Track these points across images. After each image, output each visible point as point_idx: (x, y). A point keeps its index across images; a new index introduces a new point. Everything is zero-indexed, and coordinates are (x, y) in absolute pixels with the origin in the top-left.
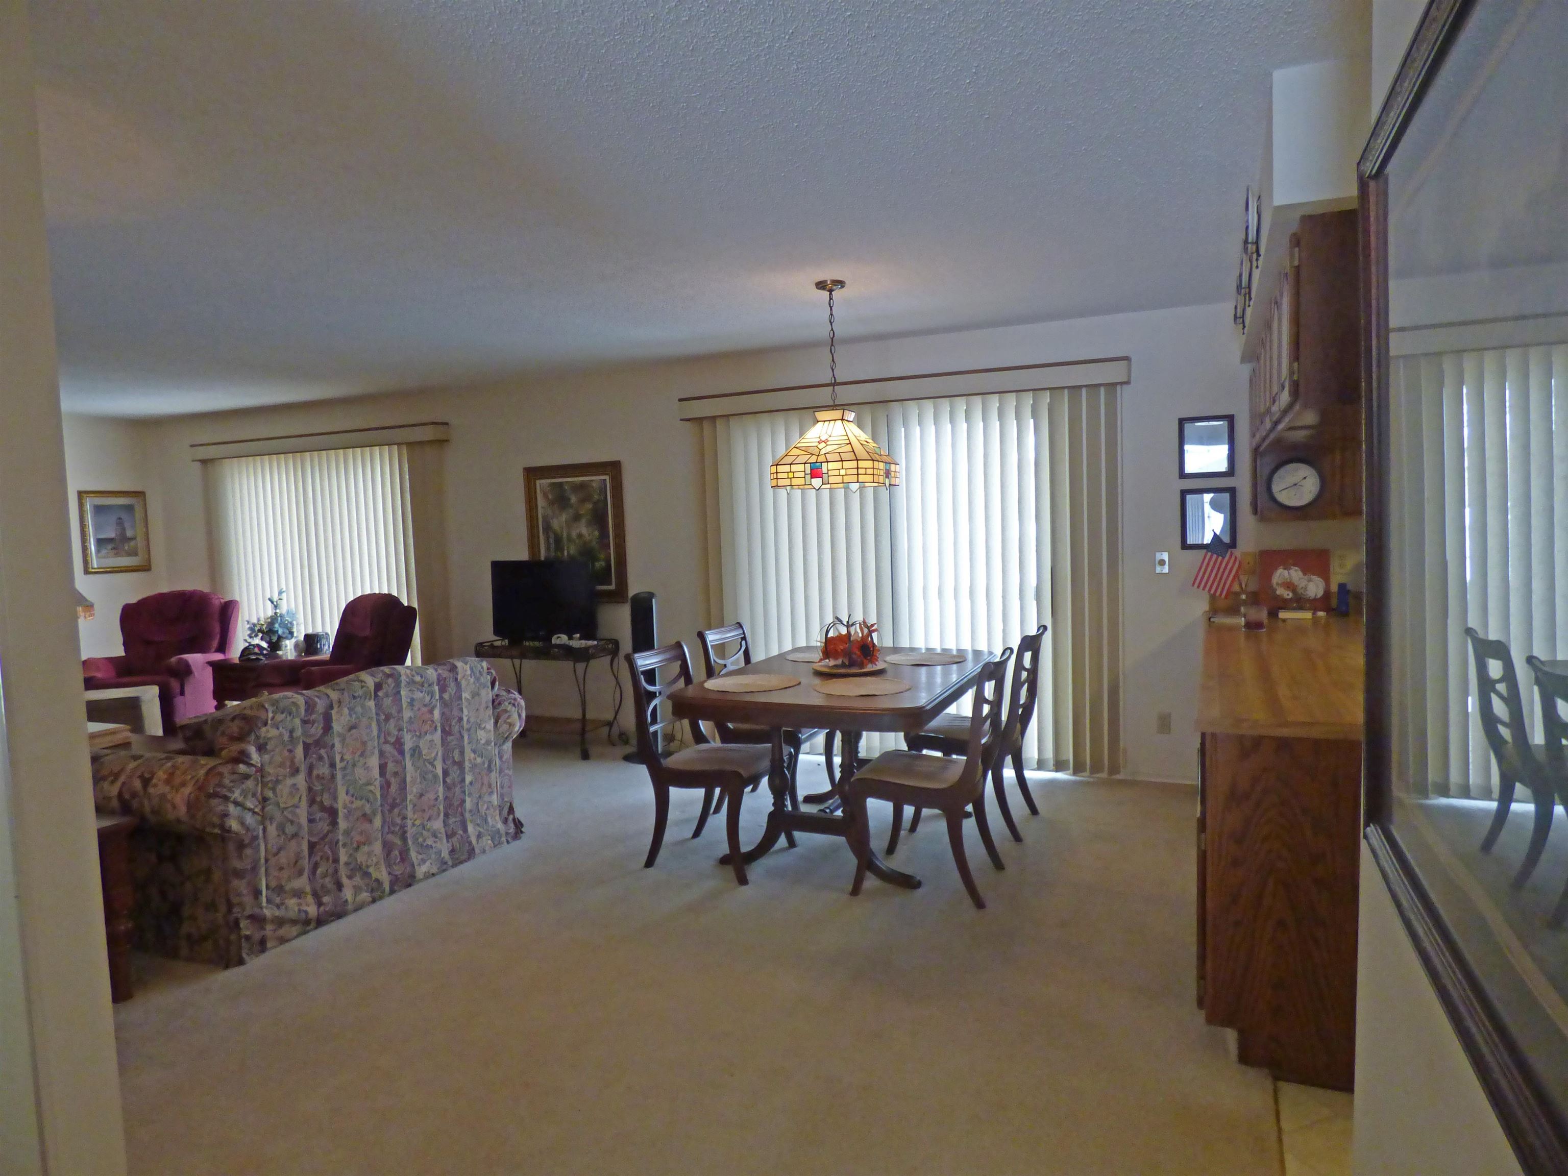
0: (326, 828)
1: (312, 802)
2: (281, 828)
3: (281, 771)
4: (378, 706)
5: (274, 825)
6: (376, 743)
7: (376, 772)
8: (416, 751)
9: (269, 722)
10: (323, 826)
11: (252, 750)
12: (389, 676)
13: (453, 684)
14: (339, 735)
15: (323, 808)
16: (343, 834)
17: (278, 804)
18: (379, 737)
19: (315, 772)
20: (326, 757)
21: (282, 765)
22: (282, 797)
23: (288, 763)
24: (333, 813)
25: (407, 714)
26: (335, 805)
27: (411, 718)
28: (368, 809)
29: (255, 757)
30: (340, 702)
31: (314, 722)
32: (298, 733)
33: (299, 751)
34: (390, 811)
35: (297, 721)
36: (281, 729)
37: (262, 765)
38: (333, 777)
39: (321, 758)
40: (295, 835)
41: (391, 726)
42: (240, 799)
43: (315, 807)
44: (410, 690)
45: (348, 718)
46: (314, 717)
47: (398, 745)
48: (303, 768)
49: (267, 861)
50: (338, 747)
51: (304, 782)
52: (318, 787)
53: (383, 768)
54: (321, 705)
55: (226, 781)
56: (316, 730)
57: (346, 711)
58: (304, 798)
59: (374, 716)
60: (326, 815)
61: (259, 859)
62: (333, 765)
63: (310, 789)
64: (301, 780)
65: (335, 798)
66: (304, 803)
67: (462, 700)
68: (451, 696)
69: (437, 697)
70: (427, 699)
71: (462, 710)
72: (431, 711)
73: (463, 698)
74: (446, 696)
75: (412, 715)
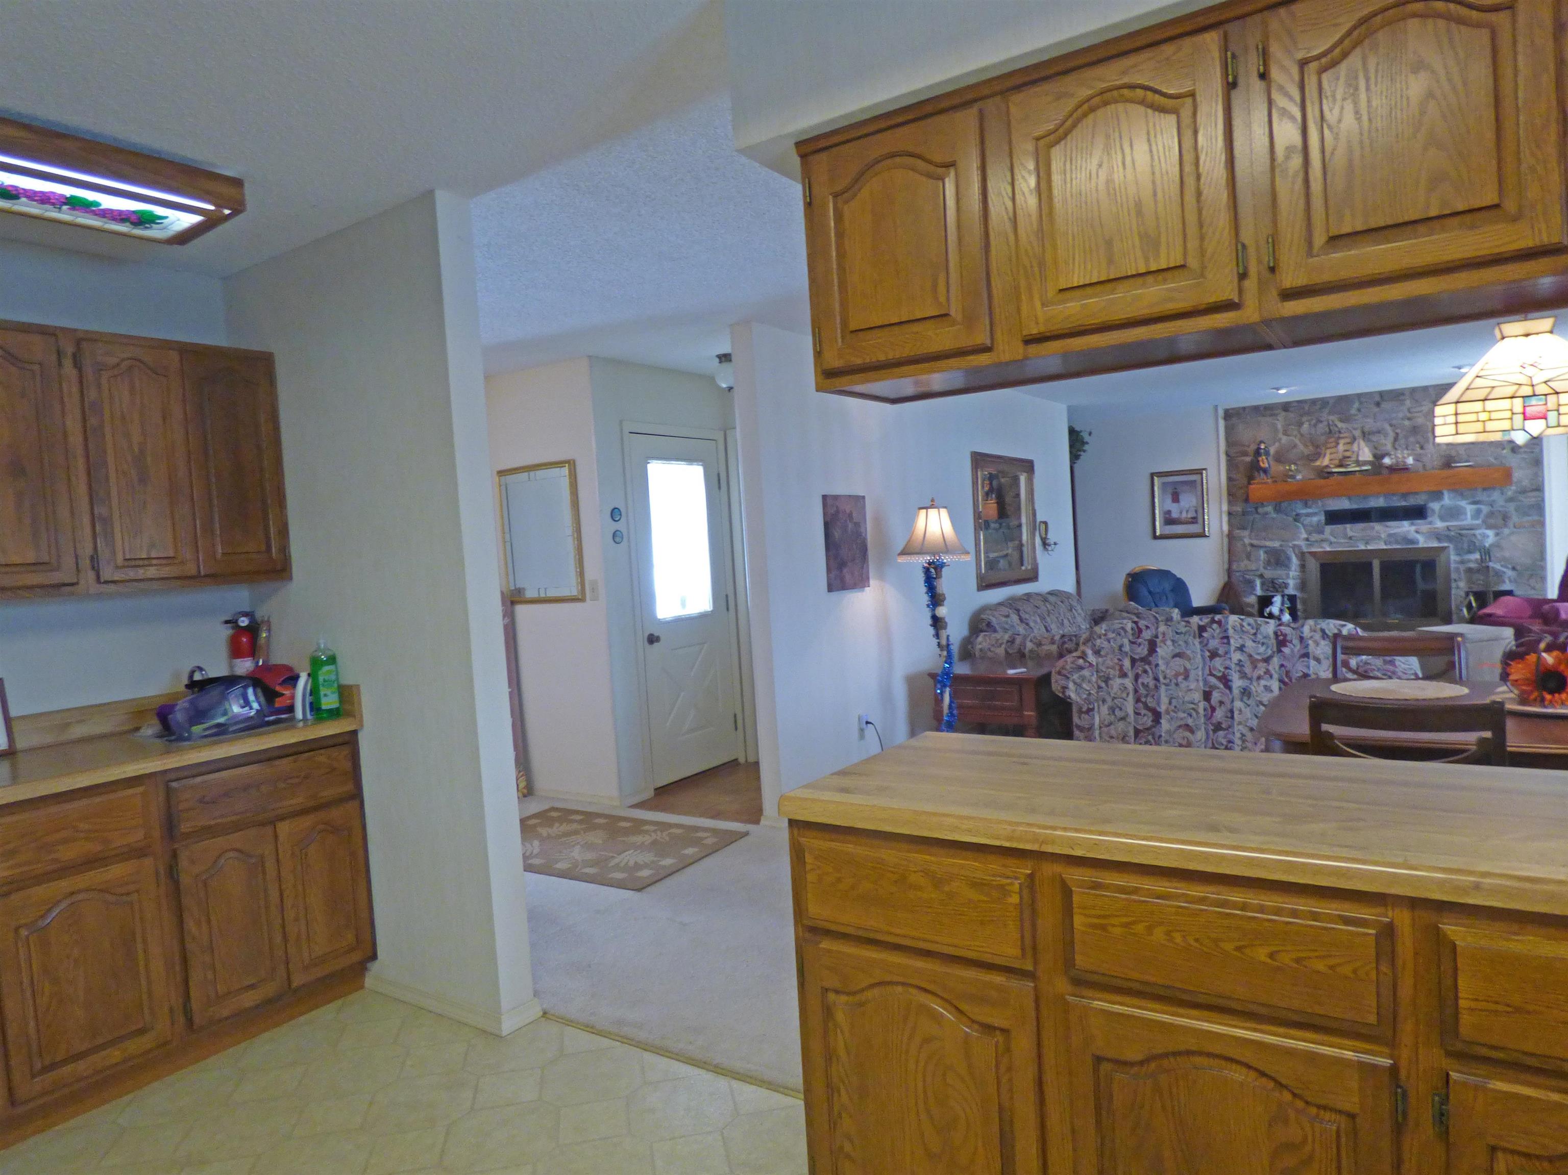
0: (1149, 723)
1: (1138, 700)
2: (1112, 710)
3: (1112, 672)
4: (1204, 645)
5: (1106, 706)
6: (1200, 673)
7: (1197, 696)
8: (1246, 693)
9: (1103, 637)
10: (1148, 720)
11: (1089, 652)
12: (1219, 623)
13: (1296, 642)
14: (1163, 658)
15: (1147, 707)
16: (1165, 733)
17: (1109, 694)
18: (1203, 669)
19: (1140, 681)
20: (1150, 672)
21: (1113, 668)
22: (1112, 689)
23: (1117, 668)
24: (1157, 716)
25: (1236, 656)
26: (1159, 709)
27: (1240, 661)
28: (1190, 721)
29: (1091, 658)
30: (1164, 634)
31: (1140, 645)
32: (1127, 648)
33: (1127, 663)
34: (1215, 731)
35: (1126, 641)
36: (1112, 643)
37: (1097, 664)
38: (1156, 687)
39: (1145, 672)
40: (1123, 719)
41: (1218, 663)
42: (1078, 681)
43: (1141, 705)
44: (1241, 638)
45: (1172, 648)
46: (1140, 640)
47: (1225, 680)
48: (1130, 674)
49: (1100, 727)
50: (1162, 667)
51: (1131, 685)
52: (1142, 691)
53: (1207, 696)
54: (1147, 635)
55: (1068, 667)
56: (1143, 651)
57: (1169, 643)
58: (1131, 696)
59: (1199, 651)
60: (1150, 714)
61: (1093, 724)
62: (1156, 679)
63: (1136, 691)
64: (1128, 682)
65: (1159, 704)
66: (1131, 698)
67: (1309, 658)
68: (1292, 651)
69: (1275, 649)
70: (1262, 649)
71: (1308, 667)
72: (1267, 660)
73: (1311, 656)
74: (1286, 650)
75: (1242, 659)
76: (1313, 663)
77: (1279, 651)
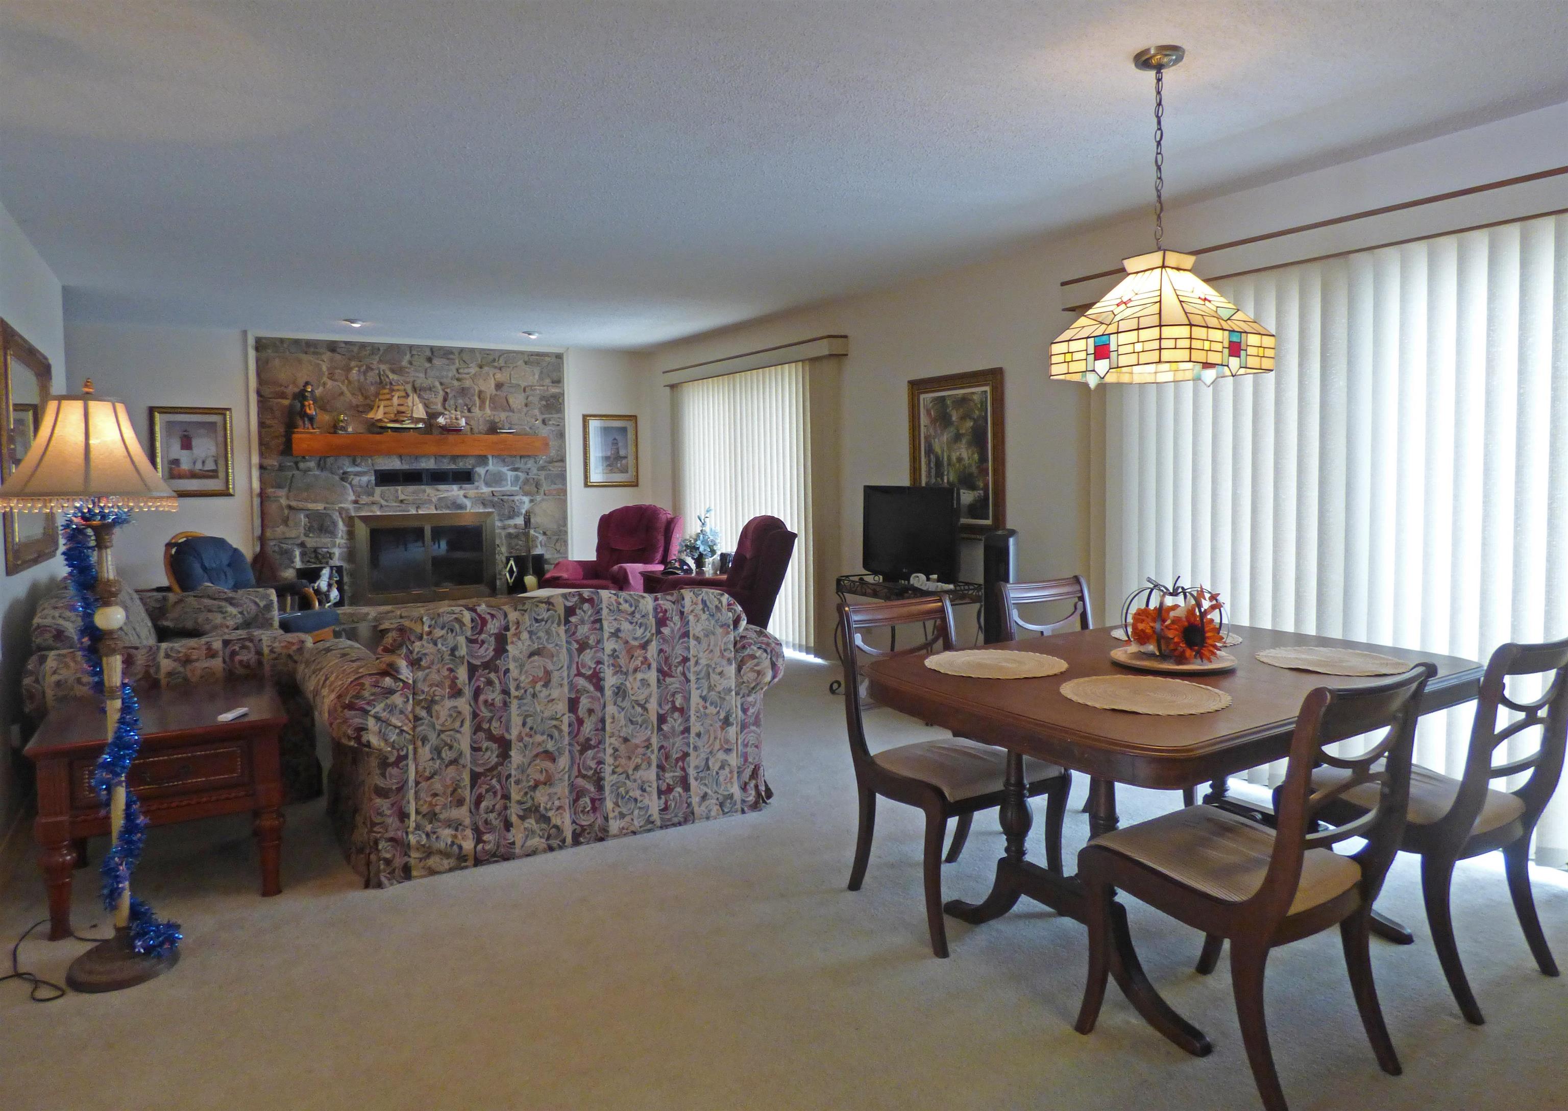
0: (494, 760)
1: (477, 729)
2: (437, 751)
3: (439, 691)
4: (571, 634)
5: (427, 748)
6: (565, 674)
7: (561, 707)
8: (620, 691)
9: (425, 637)
10: (492, 757)
11: (402, 664)
12: (590, 601)
13: (676, 618)
14: (515, 659)
15: (491, 737)
16: (516, 769)
17: (433, 726)
18: (569, 668)
19: (482, 698)
20: (497, 682)
21: (439, 685)
22: (438, 718)
23: (447, 683)
24: (504, 746)
25: (609, 645)
26: (507, 736)
27: (615, 650)
28: (550, 746)
29: (406, 673)
30: (518, 623)
31: (483, 642)
32: (463, 651)
33: (462, 674)
34: (582, 752)
35: (462, 640)
36: (440, 646)
37: (414, 682)
38: (506, 704)
39: (490, 683)
40: (454, 762)
41: (588, 657)
42: (384, 715)
43: (481, 735)
44: (615, 619)
45: (528, 642)
46: (483, 636)
47: (596, 679)
48: (468, 692)
49: (417, 783)
50: (514, 673)
51: (468, 707)
52: (485, 713)
53: (573, 705)
54: (493, 627)
55: (366, 694)
56: (487, 652)
57: (525, 635)
58: (467, 724)
59: (564, 643)
60: (495, 746)
61: (406, 781)
62: (506, 692)
63: (475, 715)
64: (463, 704)
65: (508, 730)
66: (467, 728)
67: (689, 637)
68: (673, 631)
69: (654, 631)
70: (639, 632)
71: (688, 649)
72: (644, 646)
73: (691, 636)
74: (666, 631)
75: (616, 647)
76: (692, 643)
77: (659, 632)
